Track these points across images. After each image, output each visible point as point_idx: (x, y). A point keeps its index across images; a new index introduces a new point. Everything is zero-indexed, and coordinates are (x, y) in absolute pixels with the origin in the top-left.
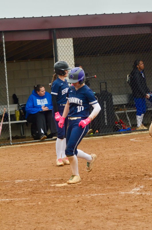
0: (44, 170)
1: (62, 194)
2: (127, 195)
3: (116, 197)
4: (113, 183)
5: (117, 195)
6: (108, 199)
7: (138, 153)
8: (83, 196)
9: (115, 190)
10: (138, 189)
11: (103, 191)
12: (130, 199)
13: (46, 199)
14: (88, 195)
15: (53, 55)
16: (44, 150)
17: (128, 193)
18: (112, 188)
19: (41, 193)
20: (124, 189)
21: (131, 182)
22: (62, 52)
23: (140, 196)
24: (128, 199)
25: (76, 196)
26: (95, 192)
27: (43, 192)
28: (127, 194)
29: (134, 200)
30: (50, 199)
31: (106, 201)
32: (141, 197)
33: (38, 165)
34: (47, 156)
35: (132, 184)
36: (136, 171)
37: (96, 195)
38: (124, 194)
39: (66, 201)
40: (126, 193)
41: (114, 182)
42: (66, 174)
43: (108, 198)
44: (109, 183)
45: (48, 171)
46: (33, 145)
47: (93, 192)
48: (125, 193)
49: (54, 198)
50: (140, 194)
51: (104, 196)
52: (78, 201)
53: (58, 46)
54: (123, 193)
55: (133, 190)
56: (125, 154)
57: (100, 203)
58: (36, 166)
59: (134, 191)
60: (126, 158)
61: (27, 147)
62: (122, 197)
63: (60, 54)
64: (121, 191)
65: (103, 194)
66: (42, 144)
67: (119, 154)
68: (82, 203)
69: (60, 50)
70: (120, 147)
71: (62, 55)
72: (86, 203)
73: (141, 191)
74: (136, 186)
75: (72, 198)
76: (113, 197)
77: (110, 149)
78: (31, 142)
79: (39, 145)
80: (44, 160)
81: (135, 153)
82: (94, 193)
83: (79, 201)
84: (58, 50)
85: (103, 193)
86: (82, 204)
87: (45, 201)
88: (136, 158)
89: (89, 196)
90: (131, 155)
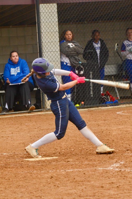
0: (20, 143)
1: (36, 168)
2: (105, 171)
3: (93, 173)
4: (91, 158)
5: (95, 171)
6: (84, 175)
7: (123, 126)
8: (58, 171)
9: (93, 166)
10: (118, 165)
11: (80, 167)
12: (107, 176)
13: (18, 174)
14: (63, 171)
15: (36, 22)
16: (24, 122)
17: (106, 169)
18: (91, 163)
19: (13, 168)
20: (103, 165)
21: (111, 157)
22: (45, 18)
23: (118, 172)
24: (105, 175)
25: (50, 172)
26: (72, 167)
27: (16, 167)
28: (105, 170)
29: (112, 177)
30: (22, 174)
31: (81, 177)
32: (120, 173)
33: (15, 138)
34: (25, 129)
35: (112, 159)
36: (118, 146)
37: (72, 170)
38: (102, 169)
39: (39, 176)
40: (105, 169)
41: (93, 157)
42: (43, 148)
43: (84, 173)
44: (87, 158)
45: (24, 144)
46: (12, 117)
47: (69, 168)
48: (103, 169)
49: (27, 173)
50: (119, 170)
51: (80, 171)
52: (52, 177)
53: (41, 11)
54: (101, 169)
55: (112, 166)
56: (109, 128)
57: (74, 179)
58: (12, 139)
59: (112, 167)
60: (109, 132)
61: (6, 118)
62: (99, 173)
63: (43, 20)
64: (99, 167)
65: (80, 170)
66: (22, 116)
67: (103, 128)
68: (55, 179)
69: (43, 16)
70: (105, 120)
71: (45, 21)
72: (60, 179)
73: (121, 167)
74: (116, 162)
75: (45, 173)
76: (90, 173)
77: (94, 122)
78: (10, 114)
79: (19, 117)
80: (22, 133)
81: (120, 127)
82: (69, 169)
83: (53, 177)
84: (41, 16)
85: (80, 169)
86: (56, 180)
87: (17, 176)
88: (120, 132)
89: (65, 172)
90: (115, 128)
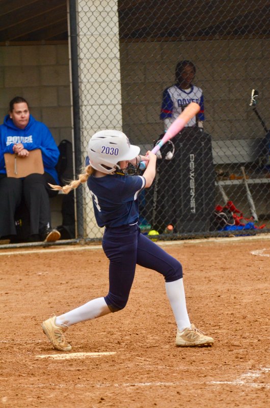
0: (26, 317)
1: (65, 378)
2: (228, 389)
3: (199, 391)
4: (194, 358)
5: (203, 387)
6: (178, 396)
7: (266, 285)
8: (116, 385)
9: (199, 374)
10: (256, 375)
11: (169, 376)
12: (232, 399)
13: (22, 391)
14: (128, 385)
15: (67, 32)
16: (33, 268)
17: (229, 383)
18: (193, 368)
19: (10, 375)
20: (221, 374)
21: (240, 356)
22: (89, 24)
23: (258, 392)
24: (228, 399)
25: (98, 386)
26: (148, 378)
27: (17, 374)
28: (227, 386)
29: (243, 402)
30: (32, 391)
31: (171, 401)
32: (262, 395)
33: (14, 304)
34: (38, 284)
35: (242, 360)
36: (256, 330)
37: (149, 384)
38: (220, 384)
39: (72, 396)
40: (225, 382)
41: (198, 355)
42: (80, 330)
43: (178, 393)
44: (184, 356)
45: (35, 320)
46: (6, 256)
47: (142, 378)
48: (222, 383)
49: (43, 388)
50: (260, 387)
51: (168, 387)
52: (102, 399)
53: (80, 9)
54: (218, 383)
55: (243, 376)
56: (233, 287)
57: (155, 404)
58: (7, 308)
59: (244, 379)
60: (235, 298)
62: (213, 392)
63: (85, 30)
64: (213, 379)
65: (167, 384)
66: (29, 255)
67: (220, 287)
68: (110, 404)
69: (85, 19)
70: (224, 269)
71: (89, 33)
72: (122, 405)
73: (263, 380)
74: (253, 367)
75: (86, 390)
76: (191, 392)
77: (197, 273)
79: (22, 255)
80: (30, 295)
81: (260, 286)
82: (143, 380)
83: (105, 398)
84: (80, 20)
85: (168, 381)
86: (111, 406)
87: (19, 395)
88: (259, 298)
89: (132, 387)
90: (249, 288)
